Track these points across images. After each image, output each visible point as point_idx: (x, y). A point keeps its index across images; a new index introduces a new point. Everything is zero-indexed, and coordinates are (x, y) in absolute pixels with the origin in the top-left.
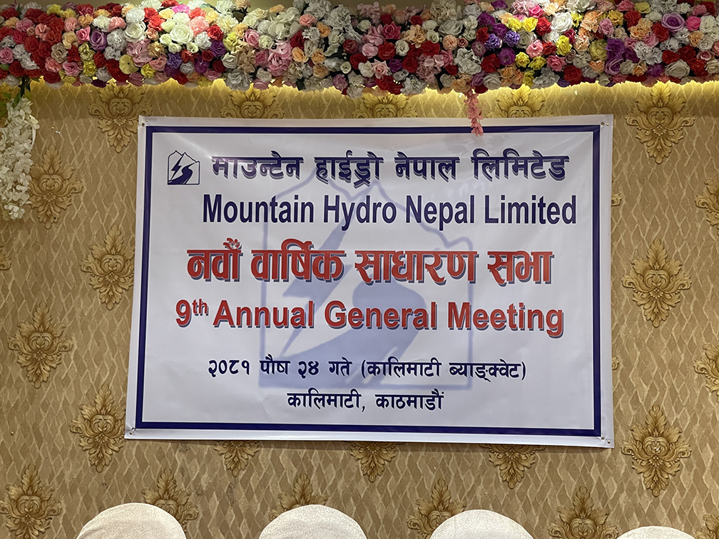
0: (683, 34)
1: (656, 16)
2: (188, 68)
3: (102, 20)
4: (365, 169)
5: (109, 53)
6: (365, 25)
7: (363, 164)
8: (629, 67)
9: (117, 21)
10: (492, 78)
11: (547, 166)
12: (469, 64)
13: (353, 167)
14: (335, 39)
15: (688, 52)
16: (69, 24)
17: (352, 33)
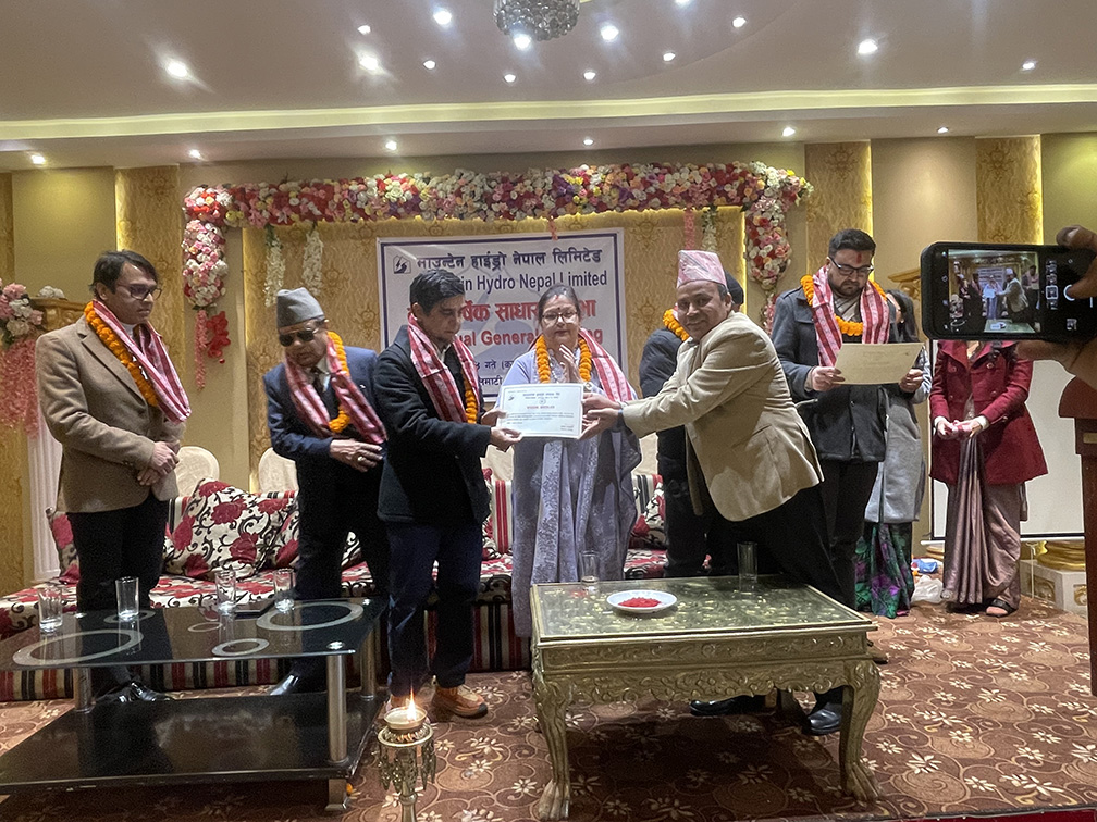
0: (657, 184)
1: (643, 175)
2: (401, 210)
3: (354, 187)
4: (498, 261)
5: (359, 205)
6: (494, 183)
7: (496, 259)
8: (631, 202)
9: (362, 187)
10: (561, 210)
11: (591, 255)
12: (549, 203)
13: (491, 260)
14: (478, 192)
15: (660, 194)
16: (337, 190)
17: (487, 188)
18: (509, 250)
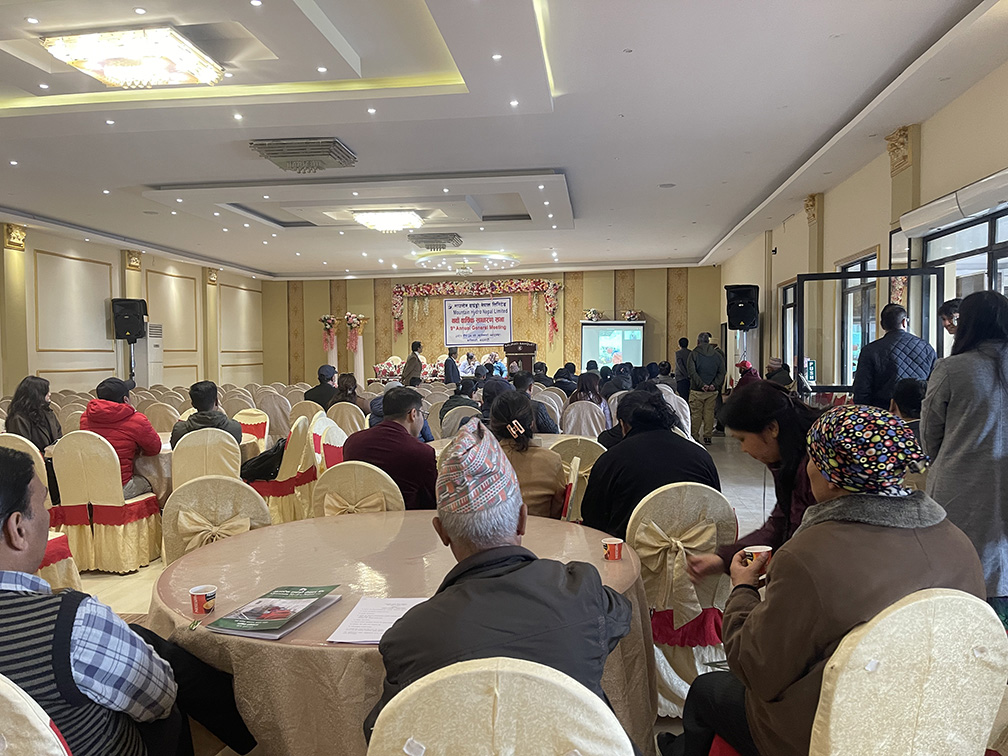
3: (437, 286)
15: (519, 288)
18: (480, 303)
